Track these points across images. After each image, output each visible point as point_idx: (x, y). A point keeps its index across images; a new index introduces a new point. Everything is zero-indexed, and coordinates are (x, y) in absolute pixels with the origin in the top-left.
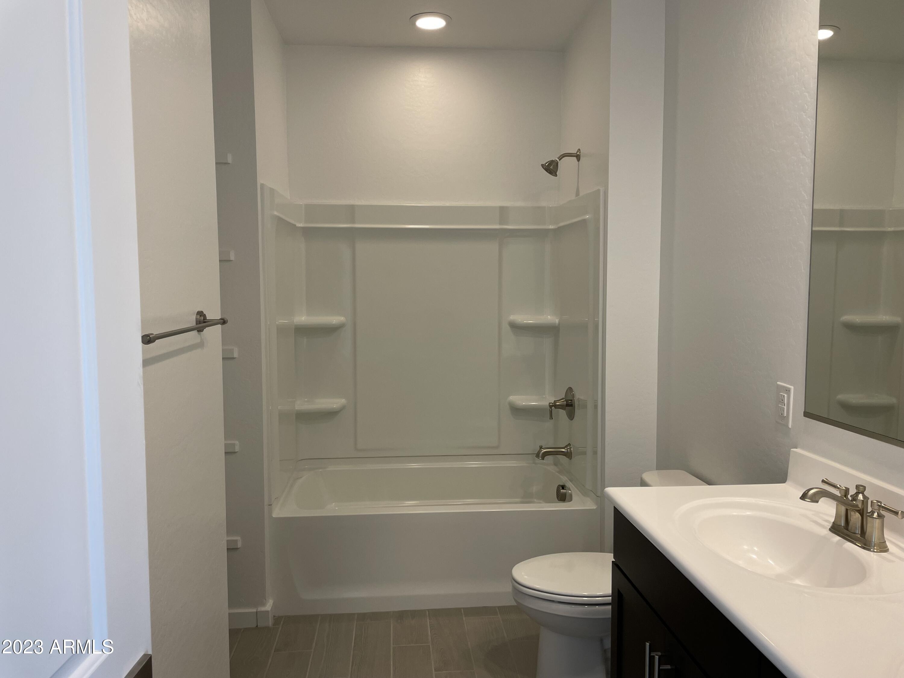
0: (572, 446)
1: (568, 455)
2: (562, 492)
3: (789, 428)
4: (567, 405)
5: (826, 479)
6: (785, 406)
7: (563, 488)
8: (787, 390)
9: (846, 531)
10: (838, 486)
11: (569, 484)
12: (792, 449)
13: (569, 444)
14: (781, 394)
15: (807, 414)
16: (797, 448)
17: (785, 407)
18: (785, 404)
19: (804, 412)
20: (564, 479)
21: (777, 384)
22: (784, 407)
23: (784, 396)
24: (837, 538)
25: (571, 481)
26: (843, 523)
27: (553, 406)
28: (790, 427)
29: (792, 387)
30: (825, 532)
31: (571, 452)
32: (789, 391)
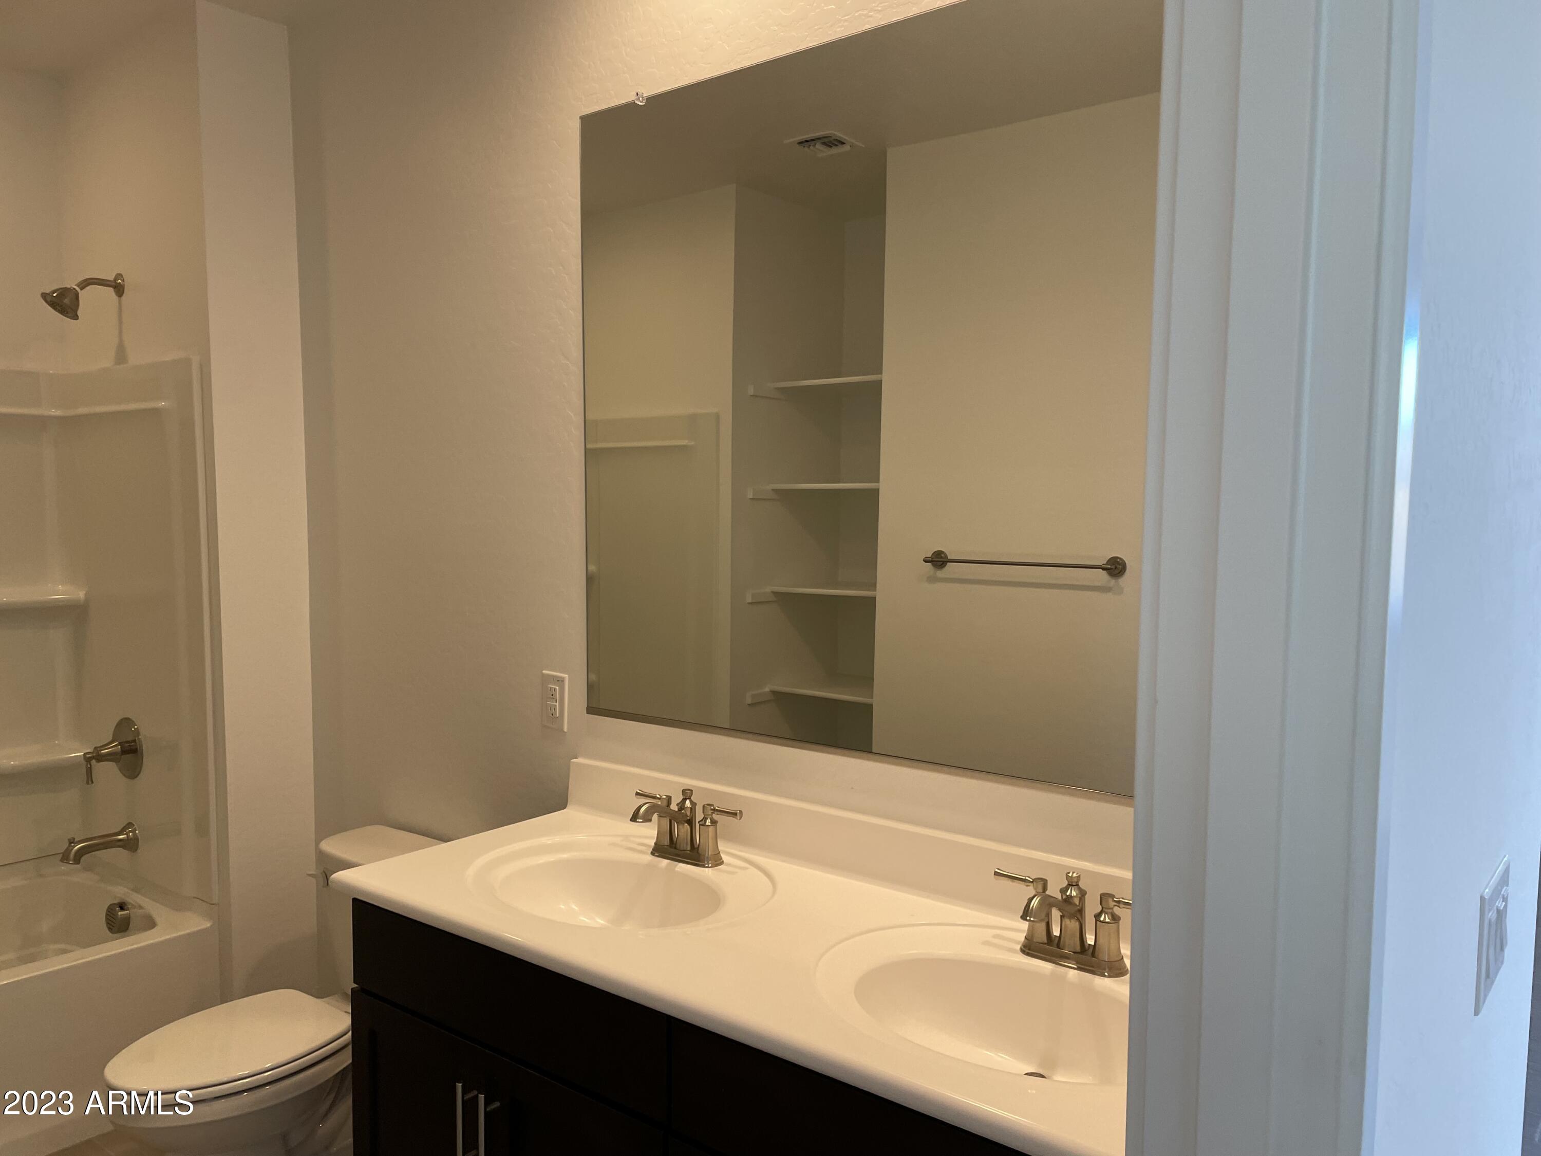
0: (136, 826)
1: (131, 845)
2: (121, 915)
3: (564, 732)
4: (124, 752)
5: (640, 790)
6: (556, 702)
7: (122, 908)
8: (558, 681)
9: (673, 850)
10: (658, 796)
11: (134, 898)
12: (573, 760)
13: (130, 825)
14: (550, 686)
15: (592, 710)
16: (576, 758)
17: (557, 704)
18: (556, 700)
19: (587, 708)
20: (120, 892)
21: (543, 675)
22: (555, 704)
23: (555, 689)
24: (665, 862)
25: (136, 890)
26: (666, 841)
27: (96, 756)
28: (565, 730)
29: (566, 676)
31: (136, 839)
32: (563, 681)
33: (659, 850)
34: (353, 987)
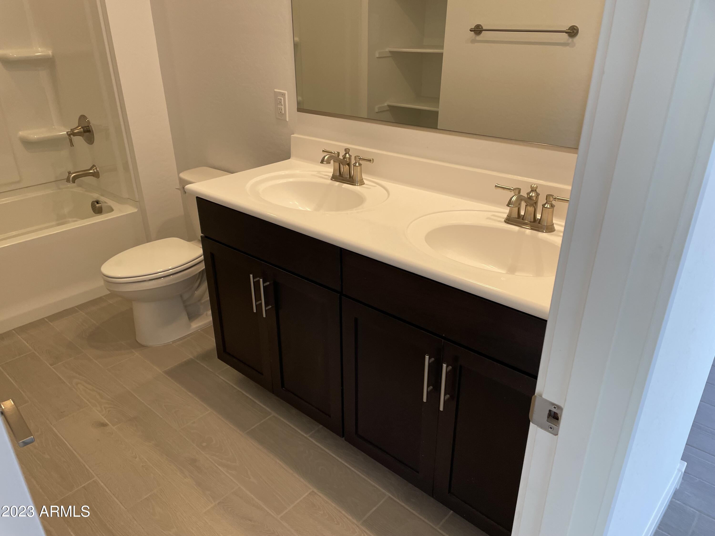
0: (97, 167)
1: (96, 175)
2: (98, 206)
3: (287, 121)
4: (85, 132)
5: (324, 149)
6: (282, 106)
7: (98, 203)
8: (282, 95)
9: (341, 178)
10: (333, 152)
11: (102, 199)
12: (292, 135)
13: (94, 166)
14: (278, 97)
15: (300, 110)
16: (293, 134)
17: (283, 107)
18: (282, 105)
19: (298, 108)
20: (96, 196)
21: (275, 92)
22: (282, 107)
23: (281, 99)
24: (337, 183)
25: (102, 195)
26: (338, 174)
27: (72, 134)
28: (287, 120)
29: (286, 92)
30: (330, 181)
31: (98, 172)
32: (285, 95)
33: (334, 178)
34: (201, 235)
